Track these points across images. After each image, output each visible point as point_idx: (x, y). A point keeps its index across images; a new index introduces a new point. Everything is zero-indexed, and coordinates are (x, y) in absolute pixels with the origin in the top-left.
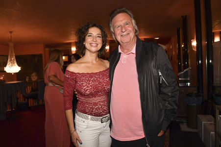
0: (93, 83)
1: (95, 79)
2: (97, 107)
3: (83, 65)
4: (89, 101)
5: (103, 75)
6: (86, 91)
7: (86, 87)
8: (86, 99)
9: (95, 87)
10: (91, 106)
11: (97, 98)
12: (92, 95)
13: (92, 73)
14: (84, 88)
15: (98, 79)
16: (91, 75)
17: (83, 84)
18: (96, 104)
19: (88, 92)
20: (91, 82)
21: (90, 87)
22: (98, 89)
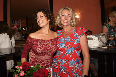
0: (44, 46)
1: (47, 44)
2: (43, 62)
3: (40, 34)
4: (39, 58)
5: (52, 42)
6: (39, 51)
7: (40, 48)
8: (38, 56)
9: (46, 49)
10: (40, 61)
11: (45, 57)
12: (43, 54)
13: (45, 40)
14: (38, 49)
15: (49, 44)
16: (44, 41)
17: (38, 46)
18: (43, 61)
19: (40, 52)
20: (43, 45)
21: (42, 49)
22: (47, 51)
